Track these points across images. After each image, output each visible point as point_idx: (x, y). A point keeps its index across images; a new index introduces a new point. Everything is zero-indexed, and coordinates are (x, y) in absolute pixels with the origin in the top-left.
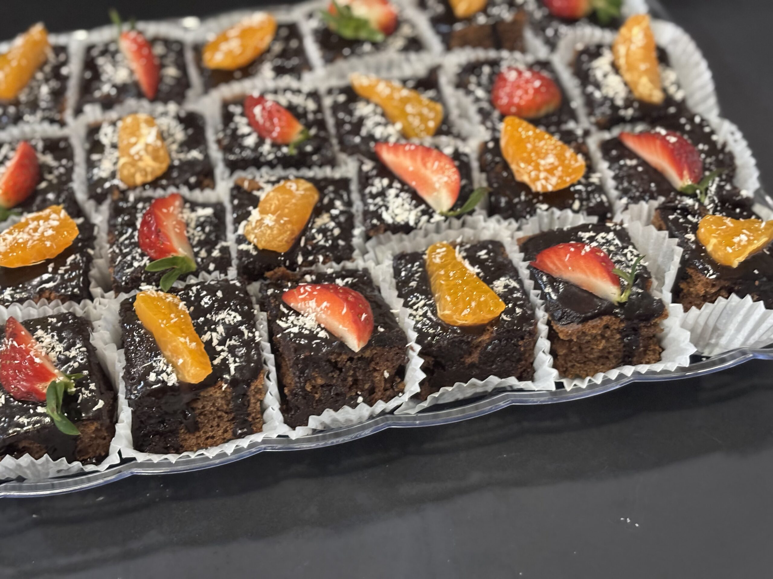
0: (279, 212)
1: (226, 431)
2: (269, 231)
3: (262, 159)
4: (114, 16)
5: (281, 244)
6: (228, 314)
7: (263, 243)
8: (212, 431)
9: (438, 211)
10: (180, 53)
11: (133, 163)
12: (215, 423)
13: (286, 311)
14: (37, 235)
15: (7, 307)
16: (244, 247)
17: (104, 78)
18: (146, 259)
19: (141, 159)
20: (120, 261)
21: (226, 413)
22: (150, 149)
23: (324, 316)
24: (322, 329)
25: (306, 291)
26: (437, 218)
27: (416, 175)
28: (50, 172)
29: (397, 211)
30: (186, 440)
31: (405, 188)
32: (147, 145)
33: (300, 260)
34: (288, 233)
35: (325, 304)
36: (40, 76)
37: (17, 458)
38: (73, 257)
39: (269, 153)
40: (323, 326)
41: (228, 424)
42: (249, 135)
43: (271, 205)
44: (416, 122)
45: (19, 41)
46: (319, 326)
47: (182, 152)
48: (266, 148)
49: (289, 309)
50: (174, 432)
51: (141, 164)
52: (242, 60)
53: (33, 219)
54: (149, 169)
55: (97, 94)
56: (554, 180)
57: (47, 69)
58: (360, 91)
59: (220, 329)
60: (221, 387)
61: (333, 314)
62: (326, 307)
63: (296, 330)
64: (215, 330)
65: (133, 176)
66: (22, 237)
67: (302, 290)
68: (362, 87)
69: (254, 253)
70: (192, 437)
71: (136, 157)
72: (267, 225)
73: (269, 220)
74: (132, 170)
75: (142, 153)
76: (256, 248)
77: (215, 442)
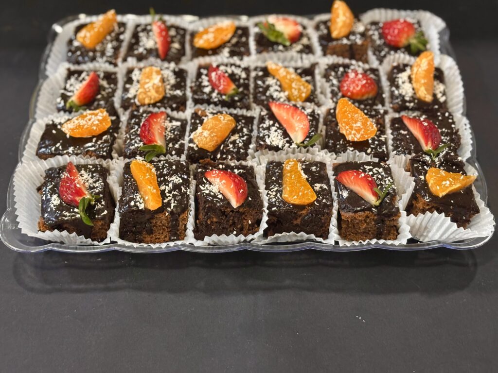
0: (212, 130)
1: (166, 237)
2: (205, 139)
3: (212, 100)
4: (152, 11)
5: (210, 146)
6: (176, 178)
7: (201, 144)
8: (159, 236)
9: (295, 142)
10: (183, 36)
11: (145, 93)
12: (161, 232)
13: (205, 182)
14: (90, 123)
15: (70, 156)
16: (191, 145)
17: (141, 44)
18: (142, 143)
19: (149, 91)
20: (129, 142)
21: (167, 227)
22: (155, 86)
23: (222, 187)
24: (221, 193)
25: (216, 173)
26: (294, 146)
27: (287, 121)
28: (104, 90)
29: (274, 139)
30: (145, 238)
31: (281, 127)
32: (154, 84)
33: (219, 156)
34: (215, 142)
35: (224, 181)
36: (109, 38)
37: (61, 232)
38: (106, 136)
39: (215, 98)
40: (221, 192)
41: (167, 233)
42: (207, 86)
43: (208, 126)
44: (295, 93)
45: (101, 17)
46: (219, 192)
47: (172, 90)
48: (214, 95)
49: (207, 180)
50: (140, 233)
51: (149, 94)
52: (213, 45)
53: (90, 114)
54: (153, 97)
55: (136, 52)
56: (358, 136)
57: (113, 34)
58: (270, 71)
59: (171, 185)
60: (165, 214)
61: (227, 187)
62: (224, 183)
63: (207, 192)
64: (168, 185)
65: (144, 99)
66: (82, 122)
67: (214, 172)
68: (271, 69)
69: (196, 149)
70: (148, 236)
71: (147, 90)
72: (204, 136)
73: (206, 133)
74: (144, 96)
75: (151, 88)
76: (197, 146)
77: (160, 241)
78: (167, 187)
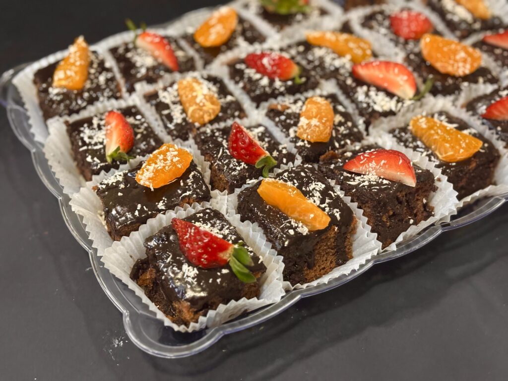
0: (319, 116)
1: (331, 263)
2: (317, 129)
4: (130, 24)
5: (326, 136)
6: (315, 184)
7: (314, 137)
8: (323, 265)
9: (407, 98)
11: (200, 109)
12: (324, 259)
13: (350, 176)
14: (168, 162)
15: (164, 214)
16: (300, 144)
17: (138, 64)
18: (243, 164)
19: (204, 105)
20: (227, 168)
21: (332, 249)
22: (207, 97)
23: (383, 170)
24: (383, 179)
25: (364, 157)
26: (408, 103)
27: (384, 79)
28: (139, 128)
29: (383, 103)
30: (308, 274)
31: (379, 89)
32: (205, 96)
33: (337, 145)
34: (329, 128)
35: (383, 162)
36: (92, 71)
38: (192, 173)
39: (281, 86)
40: (382, 177)
41: (333, 257)
42: (261, 79)
43: (312, 112)
44: (359, 52)
45: (72, 49)
46: (380, 178)
47: (221, 98)
48: (278, 83)
49: (351, 173)
50: (301, 271)
51: (205, 108)
52: (224, 38)
54: (211, 111)
55: (139, 76)
59: (318, 194)
60: (334, 229)
61: (390, 166)
62: (384, 164)
63: (366, 183)
64: (313, 196)
65: (202, 117)
67: (362, 158)
69: (308, 146)
70: (311, 271)
71: (201, 104)
72: (315, 126)
73: (314, 122)
74: (201, 113)
75: (204, 101)
76: (309, 142)
77: (326, 271)
78: (315, 198)
